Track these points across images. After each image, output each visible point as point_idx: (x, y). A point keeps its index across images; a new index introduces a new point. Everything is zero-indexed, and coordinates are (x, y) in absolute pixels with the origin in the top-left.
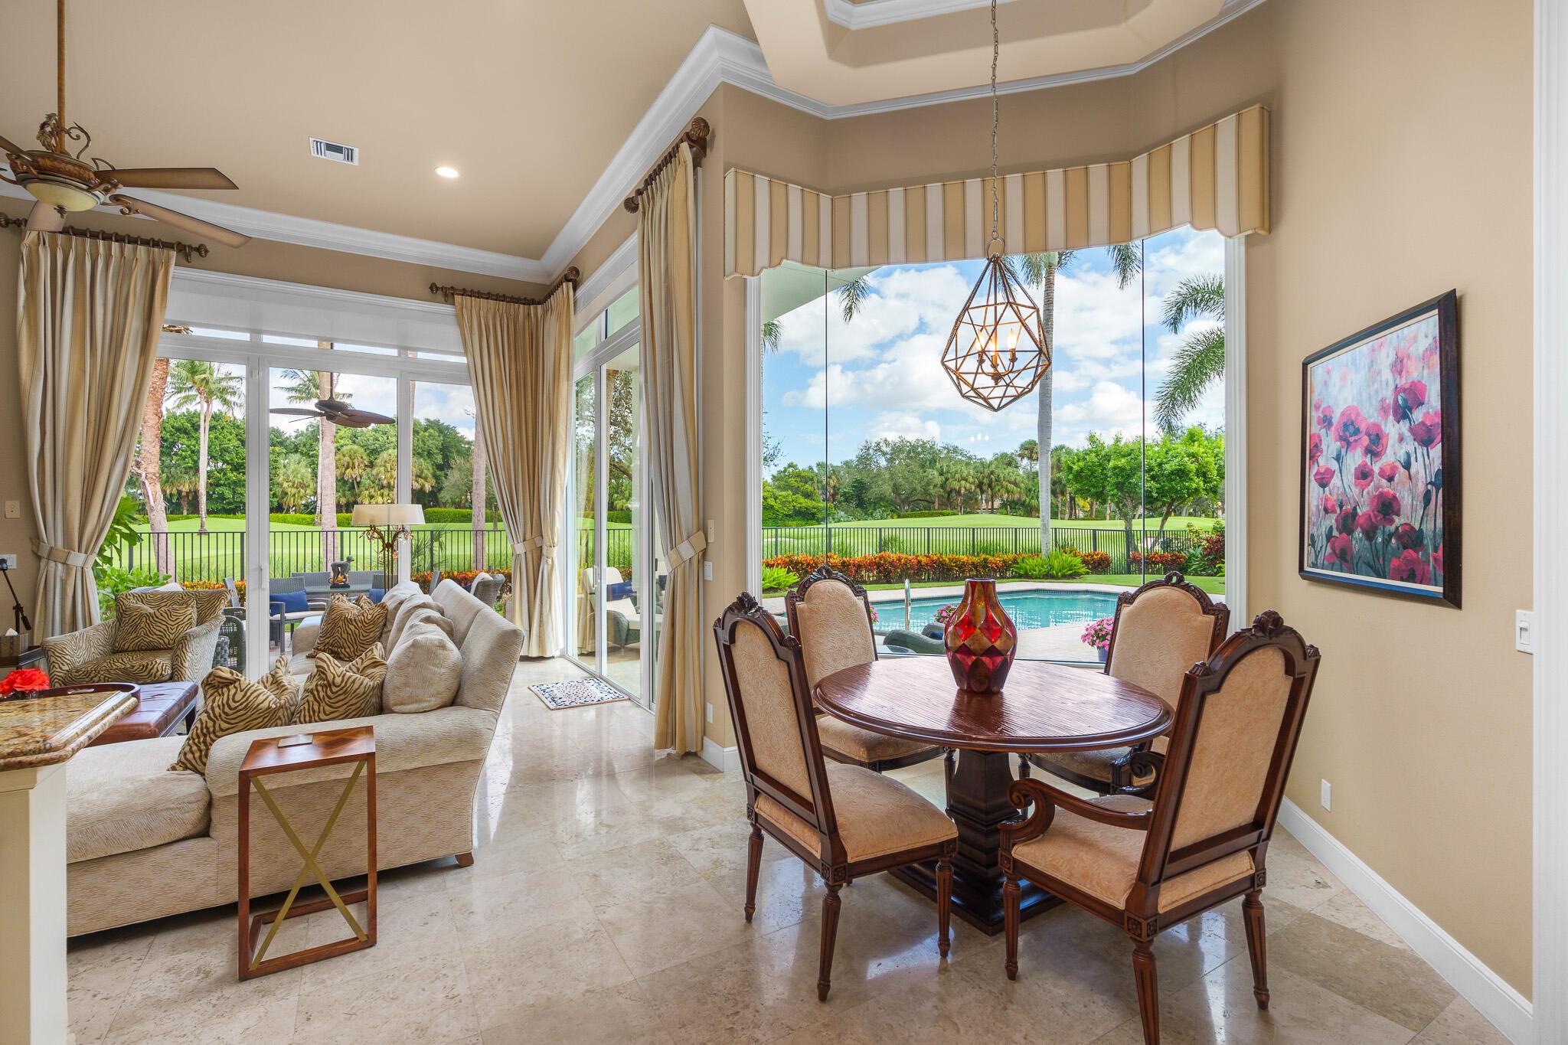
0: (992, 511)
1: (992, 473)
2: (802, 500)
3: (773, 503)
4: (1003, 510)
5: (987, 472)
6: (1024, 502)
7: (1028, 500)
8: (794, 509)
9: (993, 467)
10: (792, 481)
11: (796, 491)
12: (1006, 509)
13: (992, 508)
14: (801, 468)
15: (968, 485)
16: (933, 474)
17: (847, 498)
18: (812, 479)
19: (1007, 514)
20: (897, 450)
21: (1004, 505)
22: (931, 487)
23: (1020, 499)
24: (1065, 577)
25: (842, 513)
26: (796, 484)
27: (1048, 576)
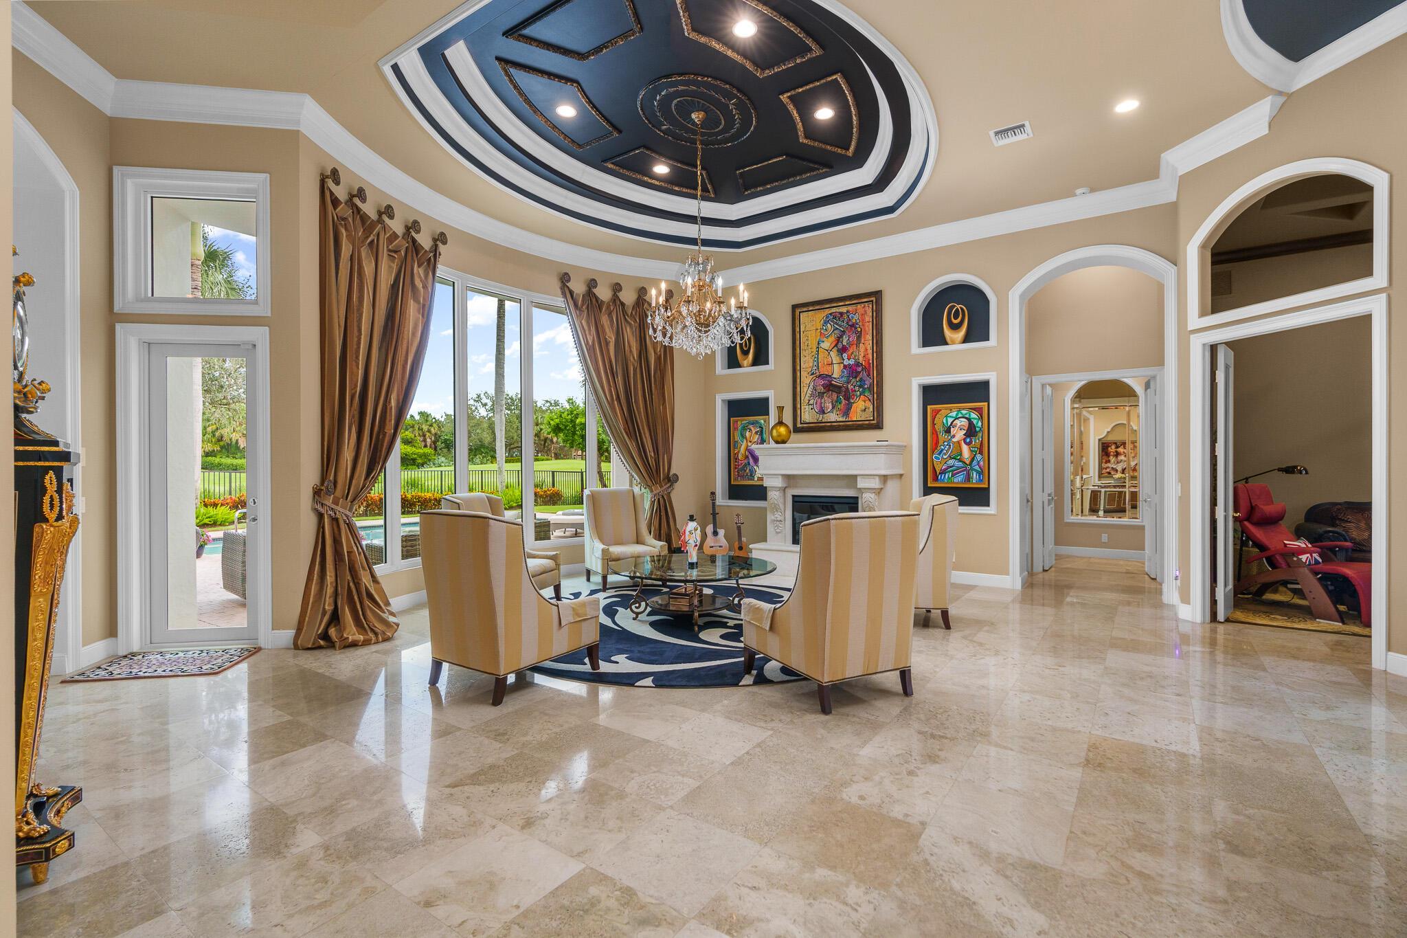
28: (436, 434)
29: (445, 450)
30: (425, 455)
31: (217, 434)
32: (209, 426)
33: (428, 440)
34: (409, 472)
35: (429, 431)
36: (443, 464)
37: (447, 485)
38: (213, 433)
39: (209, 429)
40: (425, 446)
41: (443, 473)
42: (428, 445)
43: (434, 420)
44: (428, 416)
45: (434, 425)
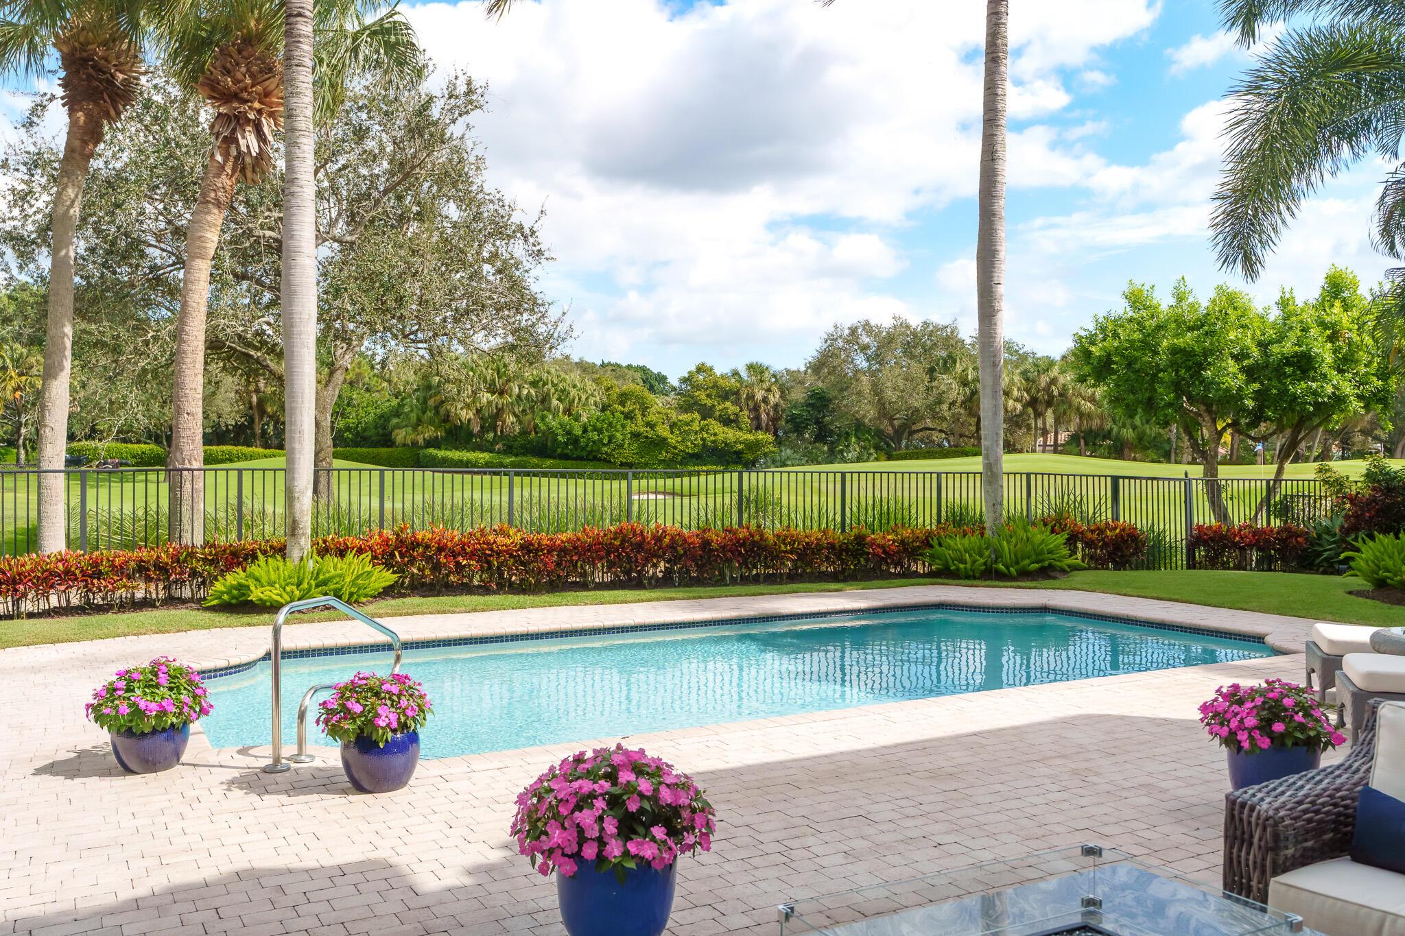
0: (1056, 449)
1: (1054, 381)
2: (716, 427)
3: (666, 434)
4: (1073, 448)
5: (1044, 380)
6: (1110, 432)
7: (1116, 429)
8: (704, 445)
9: (1055, 371)
10: (702, 396)
11: (706, 413)
12: (1078, 445)
13: (1056, 444)
14: (718, 372)
15: (1011, 402)
16: (947, 381)
17: (798, 426)
18: (737, 393)
19: (1080, 454)
20: (887, 341)
21: (1074, 439)
22: (945, 407)
23: (1101, 428)
24: (1025, 576)
25: (789, 452)
26: (709, 402)
27: (991, 574)
28: (776, 405)
29: (793, 436)
30: (754, 446)
31: (442, 411)
32: (431, 397)
33: (764, 416)
34: (761, 475)
35: (765, 400)
36: (789, 463)
37: (855, 503)
38: (437, 408)
39: (431, 402)
40: (758, 428)
41: (848, 476)
42: (764, 425)
43: (773, 380)
44: (762, 372)
45: (774, 388)
